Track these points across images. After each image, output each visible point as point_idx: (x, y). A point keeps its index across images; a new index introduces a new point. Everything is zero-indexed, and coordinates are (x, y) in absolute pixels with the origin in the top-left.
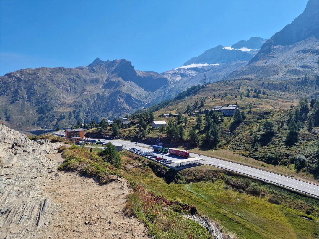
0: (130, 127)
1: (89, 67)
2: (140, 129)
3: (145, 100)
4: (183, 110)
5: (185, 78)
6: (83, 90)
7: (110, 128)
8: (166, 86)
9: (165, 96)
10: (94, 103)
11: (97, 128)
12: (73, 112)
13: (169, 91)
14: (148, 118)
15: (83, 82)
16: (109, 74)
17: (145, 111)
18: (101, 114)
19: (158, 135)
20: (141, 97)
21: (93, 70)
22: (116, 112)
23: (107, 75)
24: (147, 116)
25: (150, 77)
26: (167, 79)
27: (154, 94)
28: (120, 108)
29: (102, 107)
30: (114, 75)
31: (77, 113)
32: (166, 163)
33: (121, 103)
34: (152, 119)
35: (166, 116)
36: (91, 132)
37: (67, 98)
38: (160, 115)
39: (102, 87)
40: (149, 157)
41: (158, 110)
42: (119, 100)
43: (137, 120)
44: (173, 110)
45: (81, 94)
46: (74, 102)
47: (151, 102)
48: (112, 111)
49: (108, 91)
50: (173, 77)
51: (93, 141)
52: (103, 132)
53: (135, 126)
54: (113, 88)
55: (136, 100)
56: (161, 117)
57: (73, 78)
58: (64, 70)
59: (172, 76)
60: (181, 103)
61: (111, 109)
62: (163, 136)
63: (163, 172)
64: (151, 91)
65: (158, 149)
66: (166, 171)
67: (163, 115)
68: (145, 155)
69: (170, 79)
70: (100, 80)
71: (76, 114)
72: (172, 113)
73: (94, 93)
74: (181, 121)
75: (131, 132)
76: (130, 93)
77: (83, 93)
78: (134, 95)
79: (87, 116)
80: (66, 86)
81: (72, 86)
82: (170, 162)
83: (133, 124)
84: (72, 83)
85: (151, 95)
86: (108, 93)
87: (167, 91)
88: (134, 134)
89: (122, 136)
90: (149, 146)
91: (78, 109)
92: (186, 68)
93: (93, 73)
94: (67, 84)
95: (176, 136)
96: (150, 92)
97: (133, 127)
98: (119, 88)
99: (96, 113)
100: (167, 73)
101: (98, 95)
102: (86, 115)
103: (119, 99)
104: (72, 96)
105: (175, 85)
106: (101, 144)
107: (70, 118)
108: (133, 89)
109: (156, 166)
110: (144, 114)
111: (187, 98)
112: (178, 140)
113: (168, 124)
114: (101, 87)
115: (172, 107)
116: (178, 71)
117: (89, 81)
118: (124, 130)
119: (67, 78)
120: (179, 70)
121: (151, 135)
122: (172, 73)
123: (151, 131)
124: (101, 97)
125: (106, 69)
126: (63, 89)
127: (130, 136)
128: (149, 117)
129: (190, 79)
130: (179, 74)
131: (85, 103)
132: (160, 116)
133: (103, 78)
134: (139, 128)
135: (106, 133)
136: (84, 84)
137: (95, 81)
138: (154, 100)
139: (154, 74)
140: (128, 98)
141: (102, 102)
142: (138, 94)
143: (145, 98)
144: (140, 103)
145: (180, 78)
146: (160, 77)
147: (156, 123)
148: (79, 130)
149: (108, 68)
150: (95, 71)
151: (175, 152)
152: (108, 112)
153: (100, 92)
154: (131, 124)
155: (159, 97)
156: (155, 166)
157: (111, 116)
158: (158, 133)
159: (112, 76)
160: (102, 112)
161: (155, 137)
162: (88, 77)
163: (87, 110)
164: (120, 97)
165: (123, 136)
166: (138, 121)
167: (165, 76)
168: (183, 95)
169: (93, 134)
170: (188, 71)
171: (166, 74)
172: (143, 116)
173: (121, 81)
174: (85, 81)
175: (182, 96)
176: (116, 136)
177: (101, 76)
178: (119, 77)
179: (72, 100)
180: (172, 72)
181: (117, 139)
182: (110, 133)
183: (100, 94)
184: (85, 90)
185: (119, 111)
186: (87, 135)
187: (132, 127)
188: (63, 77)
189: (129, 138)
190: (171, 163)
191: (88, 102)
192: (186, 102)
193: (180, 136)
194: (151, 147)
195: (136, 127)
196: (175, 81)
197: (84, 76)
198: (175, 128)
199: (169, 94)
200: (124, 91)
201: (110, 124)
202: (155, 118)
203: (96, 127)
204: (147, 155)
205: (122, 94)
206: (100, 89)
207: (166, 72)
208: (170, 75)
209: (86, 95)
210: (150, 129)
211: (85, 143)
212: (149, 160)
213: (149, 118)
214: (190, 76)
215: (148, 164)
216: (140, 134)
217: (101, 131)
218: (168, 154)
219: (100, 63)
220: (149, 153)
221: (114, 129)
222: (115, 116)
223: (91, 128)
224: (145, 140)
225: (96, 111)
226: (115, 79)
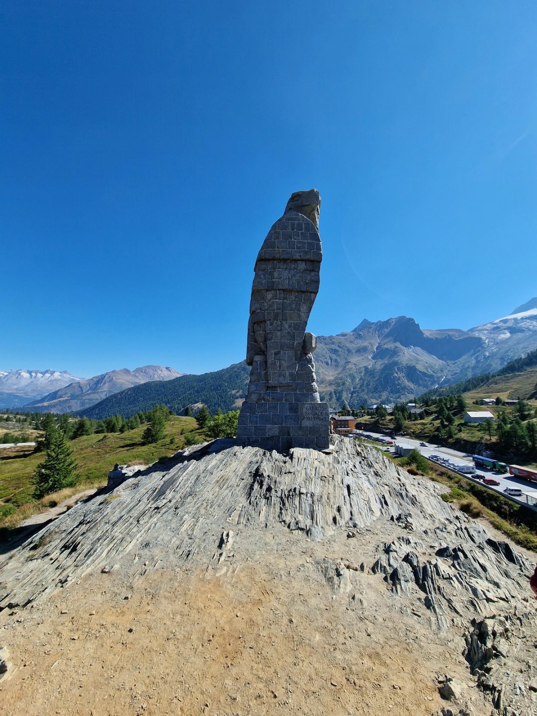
0: (422, 418)
1: (355, 333)
2: (442, 423)
3: (439, 375)
4: (524, 393)
5: (519, 334)
6: (346, 363)
7: (390, 417)
8: (479, 351)
9: (478, 367)
10: (361, 379)
11: (370, 417)
12: (334, 392)
13: (486, 358)
14: (453, 406)
15: (347, 353)
16: (381, 338)
17: (443, 391)
18: (371, 395)
19: (481, 436)
20: (433, 370)
21: (360, 335)
22: (392, 392)
23: (379, 341)
24: (451, 401)
25: (448, 337)
26: (480, 339)
27: (456, 364)
28: (398, 387)
29: (371, 385)
30: (388, 339)
31: (339, 393)
32: (510, 494)
33: (399, 379)
34: (461, 408)
35: (490, 402)
36: (363, 422)
37: (327, 373)
38: (477, 401)
39: (372, 358)
40: (469, 476)
41: (469, 390)
42: (396, 375)
43: (433, 408)
44: (502, 391)
45: (344, 368)
46: (336, 378)
47: (451, 377)
48: (387, 391)
49: (380, 363)
50: (492, 335)
51: (368, 436)
52: (381, 424)
53: (431, 418)
54: (387, 357)
55: (424, 374)
56: (479, 404)
57: (334, 348)
58: (324, 339)
59: (490, 333)
60: (517, 379)
61: (384, 388)
62: (490, 439)
63: (506, 509)
64: (450, 360)
65: (485, 464)
66: (512, 508)
67: (482, 401)
68: (462, 471)
69: (487, 338)
70: (368, 349)
71: (338, 395)
72: (501, 397)
73: (361, 366)
74: (526, 413)
75: (425, 427)
76: (413, 363)
77: (347, 367)
78: (420, 367)
79: (351, 397)
80: (326, 358)
81: (333, 358)
82: (518, 493)
83: (428, 413)
84: (332, 354)
85: (450, 365)
86: (379, 365)
87: (481, 358)
88: (430, 430)
89: (411, 431)
90: (464, 454)
91: (340, 388)
92: (519, 318)
93: (359, 340)
94: (327, 356)
95: (521, 443)
96: (449, 362)
97: (427, 420)
98: (397, 357)
99: (363, 393)
100: (479, 329)
101: (366, 368)
102: (350, 395)
103: (397, 373)
104: (333, 371)
105: (499, 348)
106: (379, 441)
107: (330, 399)
108: (419, 357)
109: (487, 495)
110: (446, 398)
111: (529, 369)
112: (525, 450)
113: (498, 418)
114: (370, 357)
115: (499, 386)
116: (501, 324)
117: (354, 351)
118: (414, 422)
119: (328, 349)
120: (505, 321)
121: (464, 435)
122: (489, 329)
123: (463, 428)
124: (371, 371)
125: (377, 332)
126: (322, 363)
127: (424, 434)
128: (455, 404)
129: (531, 336)
130: (505, 329)
131: (348, 380)
132: (477, 403)
133: (372, 346)
134: (439, 421)
135: (385, 425)
136: (348, 355)
137: (362, 350)
138: (456, 373)
139: (454, 333)
140: (411, 372)
141: (371, 378)
142: (426, 365)
143: (440, 371)
144: (432, 379)
145: (508, 335)
146: (466, 336)
147: (472, 414)
148: (348, 418)
149: (380, 331)
150: (362, 337)
151: (525, 474)
152: (380, 392)
153: (369, 365)
154: (425, 414)
155: (466, 368)
156: (485, 494)
157: (385, 398)
158: (480, 434)
159: (386, 341)
160: (372, 393)
161: (473, 440)
162: (353, 345)
163: (352, 390)
164: (398, 370)
165: (413, 432)
166: (436, 410)
167: (476, 334)
168: (519, 364)
169: (365, 424)
170: (525, 323)
171: (477, 331)
172: (444, 401)
173: (398, 347)
174: (349, 351)
175: (517, 367)
176: (400, 431)
177: (370, 343)
178: (395, 341)
179: (332, 376)
180: (489, 326)
181: (403, 435)
182: (392, 426)
183: (369, 367)
184: (350, 362)
185: (398, 390)
186: (358, 426)
187: (426, 418)
188: (322, 347)
189: (424, 436)
190: (520, 495)
191: (353, 378)
192: (528, 378)
193: (530, 443)
194: (468, 456)
195: (433, 420)
196: (498, 341)
197: (348, 345)
198: (517, 427)
199: (487, 363)
200: (405, 361)
201: (390, 411)
202: (467, 406)
203: (368, 414)
204: (463, 471)
205: (400, 366)
206: (369, 359)
207: (477, 327)
208: (486, 332)
209: (350, 369)
210: (462, 424)
211: (357, 437)
212: (471, 482)
213: (456, 406)
214: (529, 330)
215: (468, 488)
216: (443, 431)
217: (377, 422)
218: (508, 475)
219: (368, 326)
220: (468, 468)
221: (397, 420)
222: (392, 399)
223: (362, 416)
224: (453, 443)
225: (363, 390)
226: (391, 346)
